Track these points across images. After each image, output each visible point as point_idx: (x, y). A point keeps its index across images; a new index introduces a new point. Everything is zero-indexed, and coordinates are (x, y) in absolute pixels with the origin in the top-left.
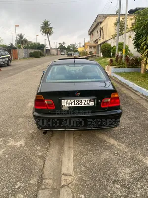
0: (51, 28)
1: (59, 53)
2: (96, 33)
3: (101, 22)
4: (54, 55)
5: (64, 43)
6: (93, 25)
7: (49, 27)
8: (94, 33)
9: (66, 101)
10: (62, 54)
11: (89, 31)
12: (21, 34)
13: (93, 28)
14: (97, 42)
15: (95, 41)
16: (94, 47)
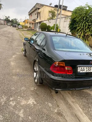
0: (1, 4)
1: (6, 23)
2: (34, 15)
3: (39, 9)
4: (2, 24)
5: (9, 17)
6: (32, 9)
8: (32, 14)
9: (81, 68)
10: (8, 24)
11: (29, 12)
13: (32, 11)
14: (35, 21)
15: (34, 20)
16: (33, 24)
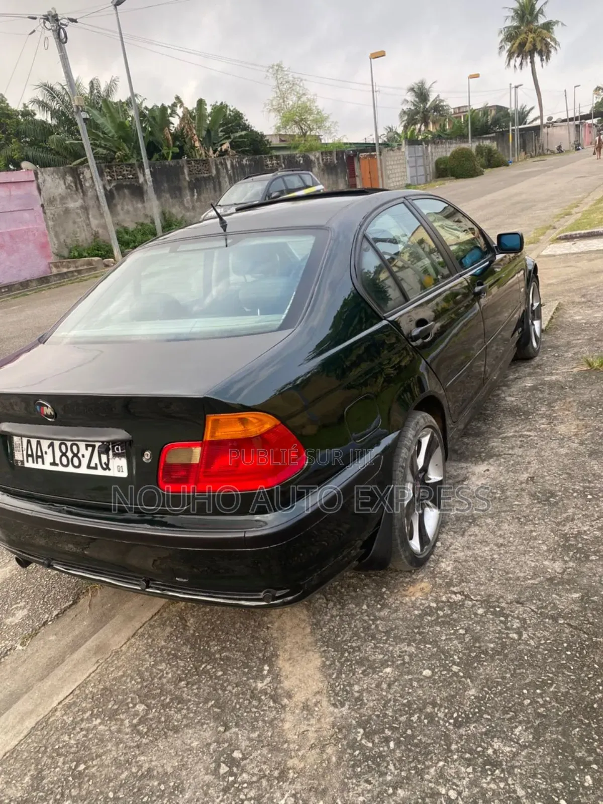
0: (548, 26)
7: (542, 20)
9: (25, 441)
12: (422, 83)
